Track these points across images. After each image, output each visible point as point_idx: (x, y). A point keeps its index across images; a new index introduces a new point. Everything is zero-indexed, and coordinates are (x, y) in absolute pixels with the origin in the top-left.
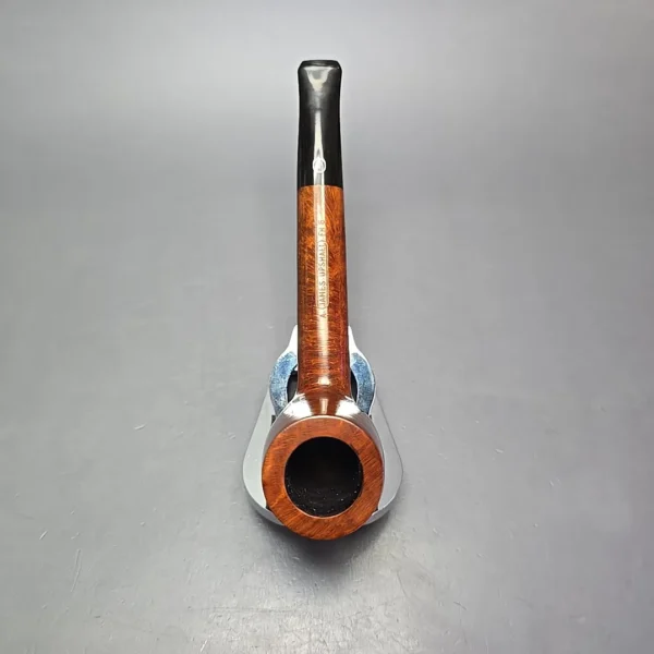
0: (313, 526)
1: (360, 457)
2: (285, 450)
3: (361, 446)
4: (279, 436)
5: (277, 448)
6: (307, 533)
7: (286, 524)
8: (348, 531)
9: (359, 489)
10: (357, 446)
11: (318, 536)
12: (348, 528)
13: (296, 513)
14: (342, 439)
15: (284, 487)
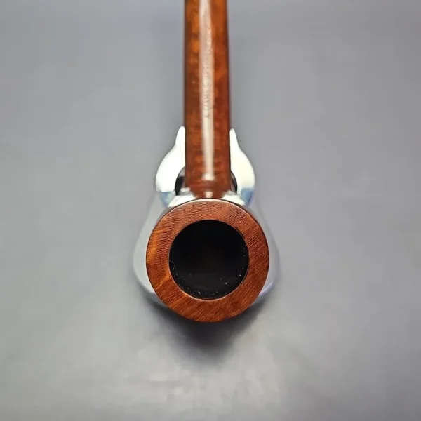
0: (197, 308)
1: (246, 240)
2: (170, 233)
3: (247, 229)
4: (164, 219)
5: (162, 231)
6: (192, 315)
7: (170, 306)
8: (233, 314)
9: (244, 273)
10: (242, 228)
11: (203, 318)
12: (233, 310)
13: (180, 295)
14: (228, 222)
15: (169, 270)
